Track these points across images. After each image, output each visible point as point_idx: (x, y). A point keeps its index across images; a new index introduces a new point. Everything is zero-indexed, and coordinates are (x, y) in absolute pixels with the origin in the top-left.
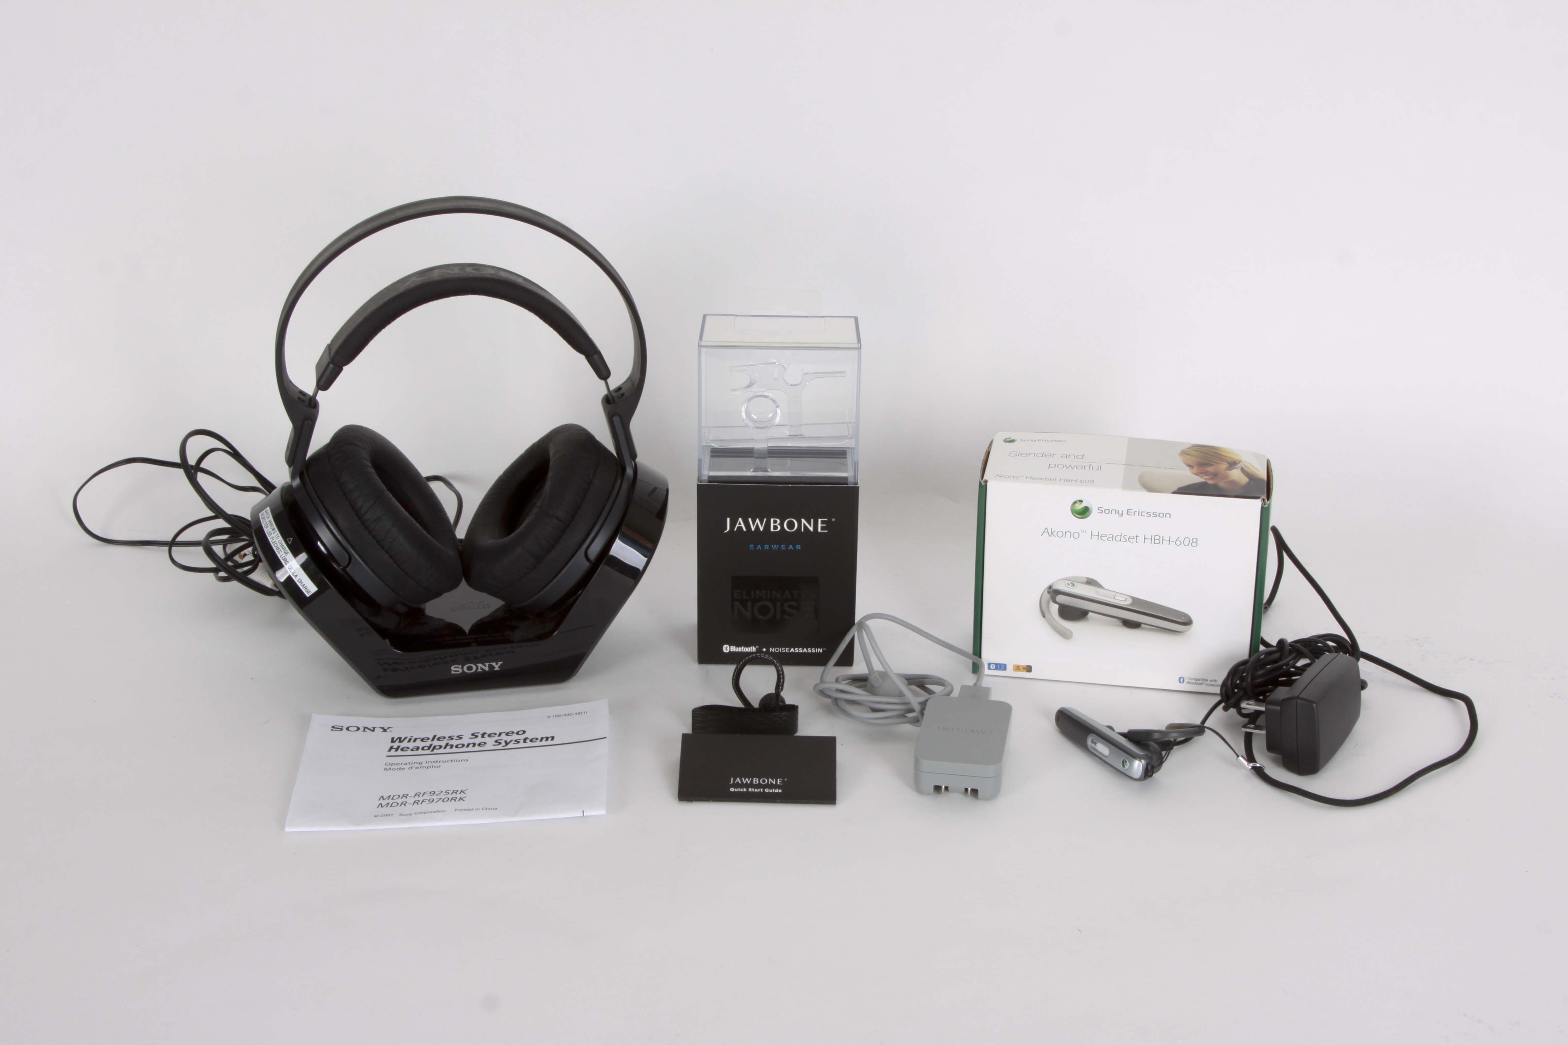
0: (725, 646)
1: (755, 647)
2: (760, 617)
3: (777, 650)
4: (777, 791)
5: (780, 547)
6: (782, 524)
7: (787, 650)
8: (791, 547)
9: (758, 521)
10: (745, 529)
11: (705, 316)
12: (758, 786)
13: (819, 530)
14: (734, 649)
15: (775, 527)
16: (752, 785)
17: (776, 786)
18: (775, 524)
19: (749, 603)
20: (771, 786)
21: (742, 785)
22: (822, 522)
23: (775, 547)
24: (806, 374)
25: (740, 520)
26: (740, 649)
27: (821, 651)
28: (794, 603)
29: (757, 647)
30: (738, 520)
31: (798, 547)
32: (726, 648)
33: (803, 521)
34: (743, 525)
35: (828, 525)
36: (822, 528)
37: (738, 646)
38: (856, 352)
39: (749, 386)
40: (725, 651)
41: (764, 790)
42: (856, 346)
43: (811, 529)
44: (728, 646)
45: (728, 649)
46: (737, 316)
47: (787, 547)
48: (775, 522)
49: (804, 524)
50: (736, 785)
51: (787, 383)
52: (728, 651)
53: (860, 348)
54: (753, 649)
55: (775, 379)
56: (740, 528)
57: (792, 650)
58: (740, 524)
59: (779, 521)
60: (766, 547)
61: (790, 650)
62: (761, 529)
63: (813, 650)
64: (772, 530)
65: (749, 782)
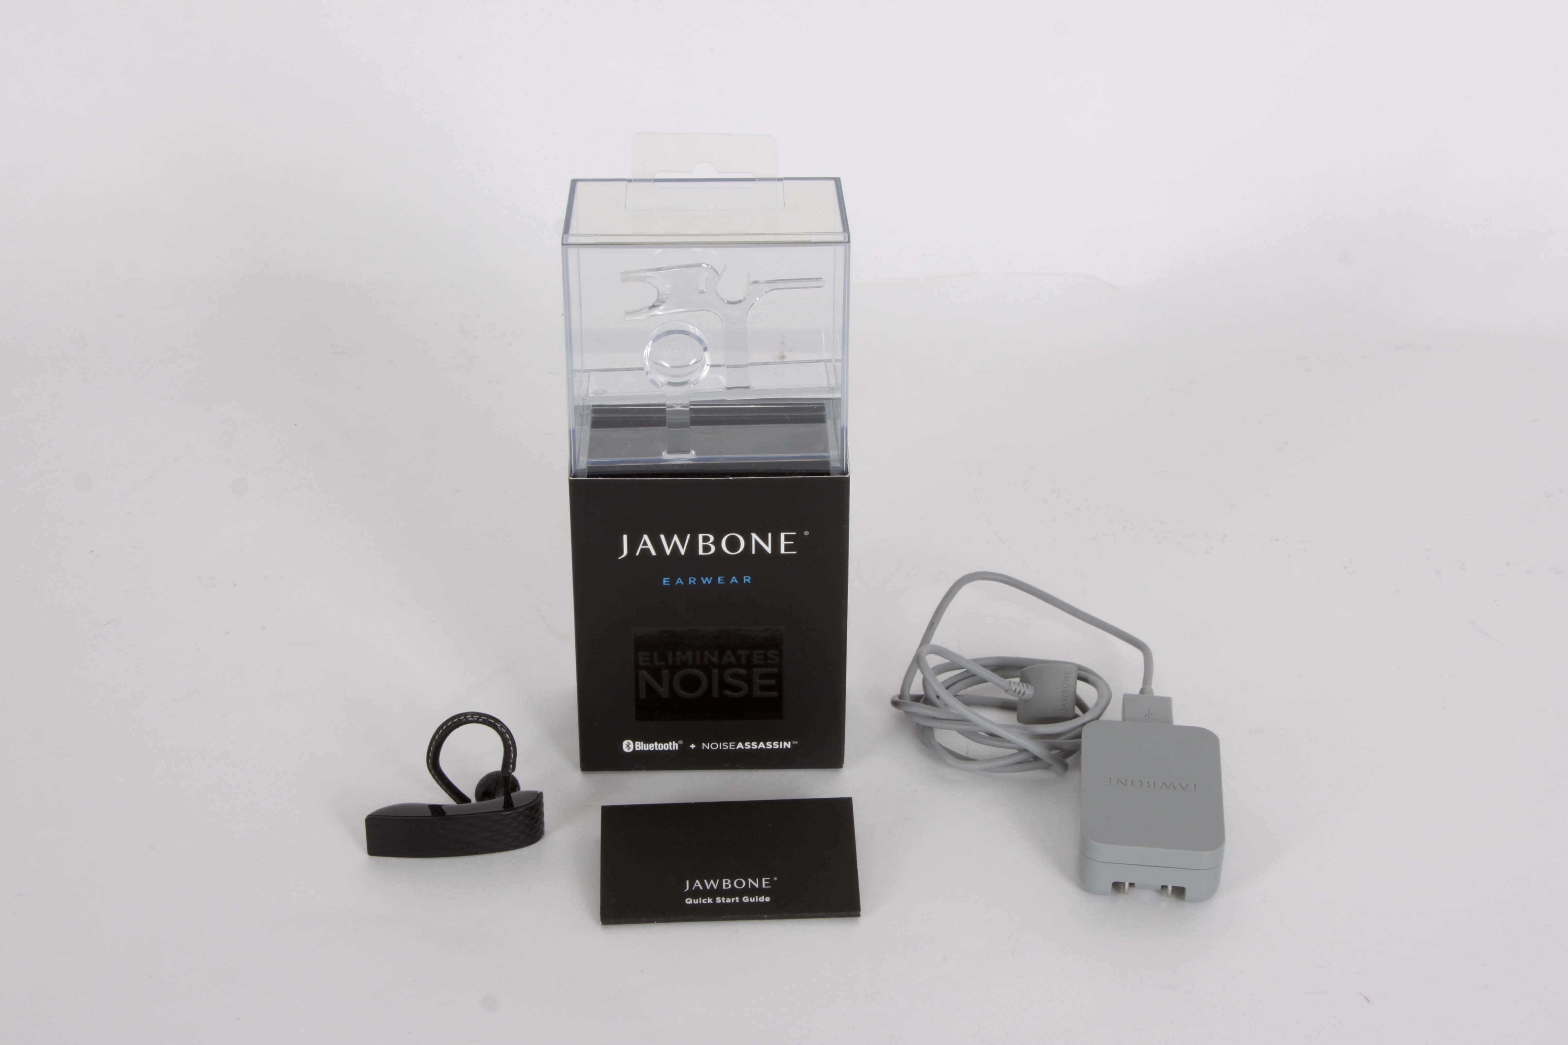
0: (625, 743)
1: (676, 742)
2: (684, 694)
3: (714, 746)
4: (762, 899)
5: (715, 581)
6: (717, 543)
7: (731, 746)
8: (734, 580)
9: (676, 538)
10: (654, 553)
11: (574, 183)
12: (732, 893)
13: (783, 551)
14: (640, 746)
15: (706, 549)
16: (720, 892)
17: (760, 892)
18: (705, 544)
19: (665, 672)
20: (752, 892)
21: (705, 893)
22: (787, 538)
23: (707, 581)
24: (755, 282)
25: (646, 537)
26: (651, 747)
27: (789, 746)
28: (742, 671)
29: (681, 742)
30: (642, 537)
31: (747, 579)
32: (628, 746)
33: (754, 536)
34: (650, 546)
35: (797, 543)
36: (787, 548)
37: (647, 741)
38: (840, 249)
39: (653, 306)
40: (626, 750)
41: (741, 900)
42: (841, 238)
43: (769, 549)
44: (630, 742)
45: (632, 746)
46: (630, 181)
47: (727, 579)
48: (706, 539)
49: (756, 542)
50: (695, 894)
51: (723, 300)
52: (631, 750)
53: (849, 242)
54: (673, 746)
55: (702, 292)
56: (646, 551)
57: (740, 745)
58: (645, 544)
59: (712, 538)
60: (692, 581)
61: (736, 745)
62: (683, 551)
63: (776, 745)
64: (701, 552)
65: (715, 887)
